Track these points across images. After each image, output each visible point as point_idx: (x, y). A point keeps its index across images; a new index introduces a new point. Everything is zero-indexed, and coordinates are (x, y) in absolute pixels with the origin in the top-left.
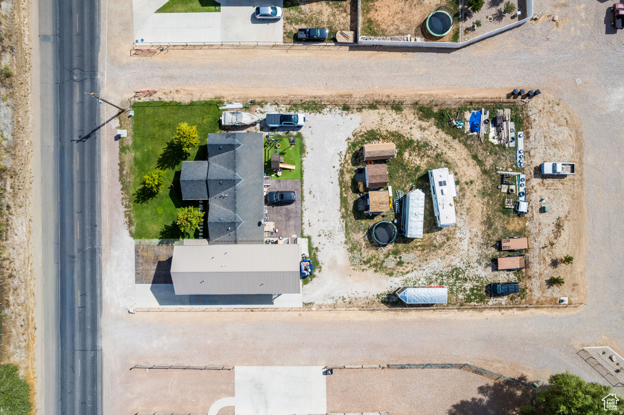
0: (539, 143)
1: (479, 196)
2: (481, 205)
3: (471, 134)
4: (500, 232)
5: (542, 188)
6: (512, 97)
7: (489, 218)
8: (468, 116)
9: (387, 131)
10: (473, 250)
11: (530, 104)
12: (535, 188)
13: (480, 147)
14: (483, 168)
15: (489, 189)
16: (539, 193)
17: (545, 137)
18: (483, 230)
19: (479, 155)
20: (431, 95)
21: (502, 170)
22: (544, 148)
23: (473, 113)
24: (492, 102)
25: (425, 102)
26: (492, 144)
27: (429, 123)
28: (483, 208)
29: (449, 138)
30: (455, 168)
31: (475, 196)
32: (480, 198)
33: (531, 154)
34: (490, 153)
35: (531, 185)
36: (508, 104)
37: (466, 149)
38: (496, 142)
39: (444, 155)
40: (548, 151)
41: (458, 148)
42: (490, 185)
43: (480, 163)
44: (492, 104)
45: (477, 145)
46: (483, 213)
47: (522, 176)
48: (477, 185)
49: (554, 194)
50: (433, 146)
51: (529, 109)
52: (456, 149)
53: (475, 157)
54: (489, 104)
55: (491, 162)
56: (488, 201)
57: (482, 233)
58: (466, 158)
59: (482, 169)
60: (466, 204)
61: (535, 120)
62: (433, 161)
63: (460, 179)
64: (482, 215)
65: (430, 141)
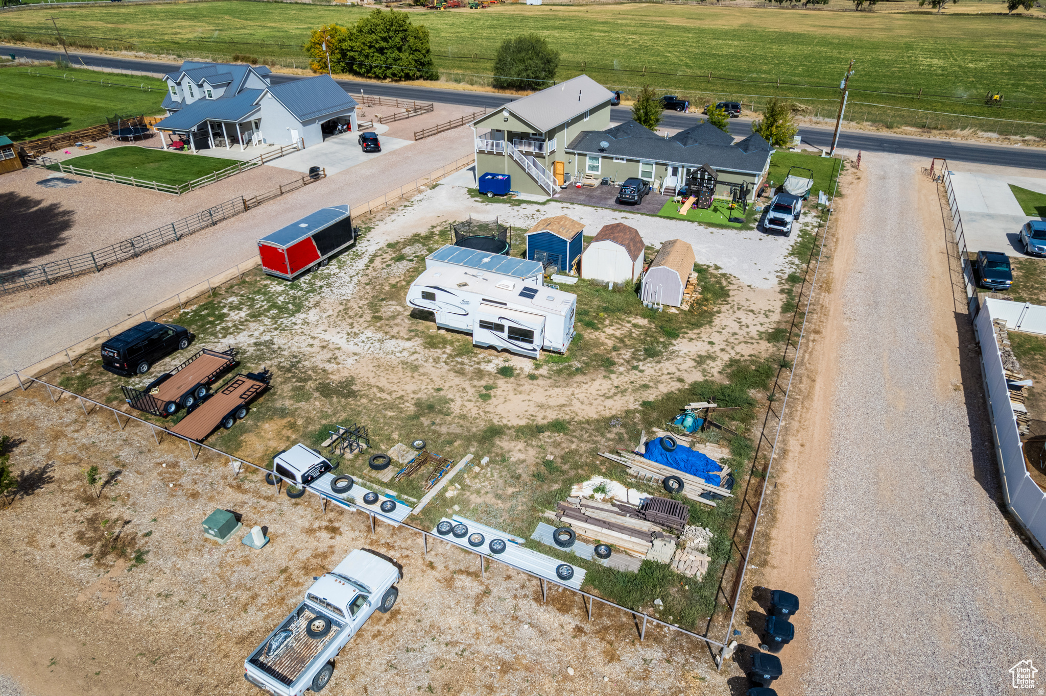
0: (494, 627)
1: (433, 397)
2: (401, 393)
3: (644, 439)
4: (288, 403)
5: (303, 556)
6: (761, 610)
7: (352, 394)
8: (714, 451)
9: (719, 312)
10: (304, 345)
11: (702, 669)
12: (324, 535)
13: (584, 447)
14: (512, 431)
15: (433, 423)
16: (296, 539)
17: (506, 668)
18: (331, 376)
19: (559, 437)
20: (809, 396)
21: (468, 468)
22: (458, 637)
23: (721, 469)
24: (749, 531)
25: (787, 380)
26: (580, 479)
27: (716, 374)
28: (390, 394)
29: (651, 396)
30: (551, 381)
31: (439, 390)
32: (424, 397)
33: (463, 577)
34: (547, 464)
35: (344, 528)
36: (727, 585)
37: (595, 416)
38: (582, 490)
39: (604, 373)
40: (432, 649)
41: (609, 403)
42: (444, 430)
43: (532, 431)
44: (742, 532)
45: (595, 442)
46: (375, 390)
47: (402, 512)
48: (467, 404)
49: (239, 586)
50: (641, 363)
51: (680, 658)
52: (608, 398)
53: (558, 426)
54: (743, 521)
55: (515, 457)
56: (398, 408)
57: (324, 371)
58: (567, 409)
59: (509, 428)
60: (434, 369)
61: (612, 657)
62: (596, 351)
63: (512, 379)
64: (370, 386)
65: (659, 362)
